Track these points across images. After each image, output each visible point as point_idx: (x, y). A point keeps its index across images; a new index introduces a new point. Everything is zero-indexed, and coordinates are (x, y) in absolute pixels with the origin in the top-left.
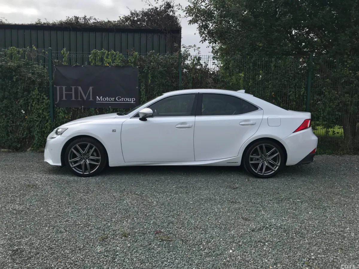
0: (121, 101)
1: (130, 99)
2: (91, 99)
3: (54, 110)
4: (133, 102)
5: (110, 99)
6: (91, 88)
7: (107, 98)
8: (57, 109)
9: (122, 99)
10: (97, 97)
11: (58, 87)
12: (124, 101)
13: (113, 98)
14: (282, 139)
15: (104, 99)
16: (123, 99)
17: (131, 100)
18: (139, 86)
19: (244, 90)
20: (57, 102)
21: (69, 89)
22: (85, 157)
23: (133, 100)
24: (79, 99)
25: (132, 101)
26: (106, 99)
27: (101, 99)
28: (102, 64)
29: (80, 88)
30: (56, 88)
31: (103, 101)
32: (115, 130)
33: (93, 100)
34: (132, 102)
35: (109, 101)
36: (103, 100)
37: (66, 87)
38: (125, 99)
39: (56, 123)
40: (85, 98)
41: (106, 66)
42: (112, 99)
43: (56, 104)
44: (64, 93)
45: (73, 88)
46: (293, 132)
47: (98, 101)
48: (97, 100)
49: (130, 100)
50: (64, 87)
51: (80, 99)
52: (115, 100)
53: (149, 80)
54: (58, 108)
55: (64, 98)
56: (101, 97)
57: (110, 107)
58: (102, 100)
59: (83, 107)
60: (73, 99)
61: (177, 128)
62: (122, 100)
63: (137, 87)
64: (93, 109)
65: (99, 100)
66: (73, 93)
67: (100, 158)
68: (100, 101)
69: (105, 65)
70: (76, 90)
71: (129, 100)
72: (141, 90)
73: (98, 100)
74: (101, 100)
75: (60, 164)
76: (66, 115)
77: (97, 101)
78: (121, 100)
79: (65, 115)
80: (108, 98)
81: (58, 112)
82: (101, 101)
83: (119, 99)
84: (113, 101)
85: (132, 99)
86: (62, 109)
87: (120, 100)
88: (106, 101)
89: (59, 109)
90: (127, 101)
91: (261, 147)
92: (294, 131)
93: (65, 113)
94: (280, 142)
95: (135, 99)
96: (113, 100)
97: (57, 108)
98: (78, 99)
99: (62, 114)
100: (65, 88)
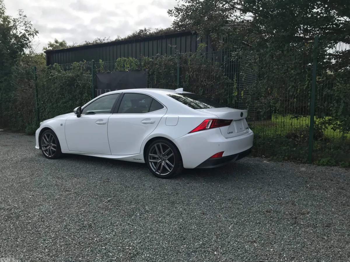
11: (98, 90)
14: (174, 139)
19: (183, 88)
22: (50, 144)
32: (62, 124)
41: (126, 71)
46: (188, 132)
53: (155, 81)
91: (158, 146)
92: (190, 131)
94: (173, 142)
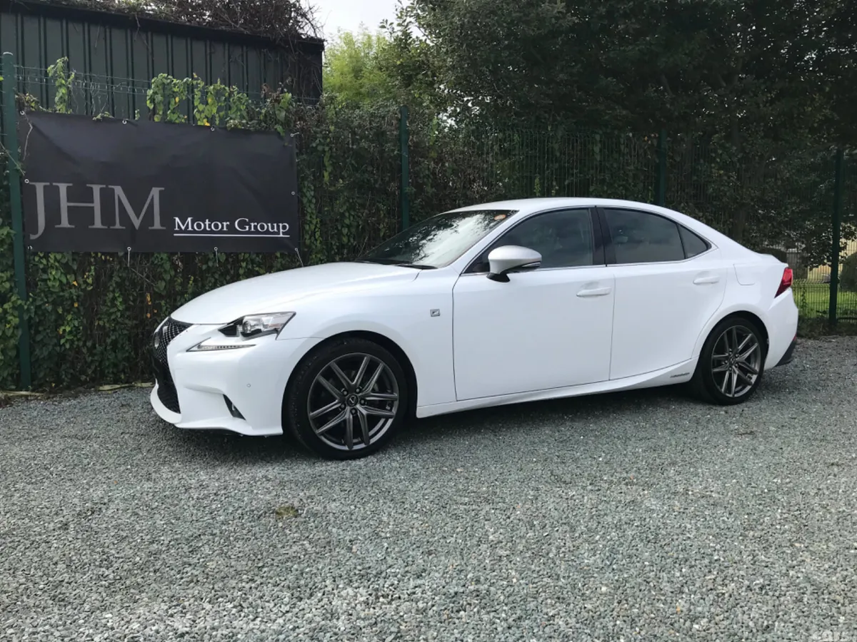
0: (249, 232)
1: (275, 225)
2: (157, 225)
3: (27, 262)
4: (284, 233)
5: (216, 226)
6: (155, 192)
7: (207, 222)
8: (37, 259)
9: (252, 224)
10: (177, 219)
11: (40, 188)
12: (257, 232)
13: (225, 224)
14: (764, 312)
15: (199, 226)
16: (255, 227)
17: (278, 227)
18: (300, 190)
20: (37, 236)
21: (80, 193)
22: (353, 399)
23: (284, 227)
24: (118, 226)
25: (281, 230)
26: (205, 225)
27: (187, 227)
28: (188, 119)
29: (118, 191)
30: (34, 188)
31: (194, 232)
32: (438, 310)
33: (164, 228)
34: (281, 235)
35: (212, 232)
36: (195, 228)
37: (71, 185)
38: (262, 227)
39: (39, 303)
40: (137, 223)
41: (201, 126)
42: (223, 225)
43: (33, 243)
44: (64, 204)
45: (96, 189)
46: (775, 295)
47: (181, 231)
48: (177, 229)
49: (275, 230)
50: (63, 188)
51: (121, 225)
52: (231, 229)
53: (326, 174)
54: (42, 255)
55: (65, 223)
56: (189, 219)
57: (216, 249)
58: (193, 227)
59: (129, 249)
60: (98, 224)
61: (581, 299)
62: (253, 229)
63: (293, 193)
64: (165, 256)
65: (183, 228)
66: (97, 205)
67: (396, 395)
68: (186, 231)
69: (199, 123)
70: (107, 197)
71: (273, 228)
72: (305, 200)
73: (179, 227)
74: (190, 229)
75: (278, 430)
76: (71, 278)
77: (177, 232)
78: (250, 228)
79: (68, 277)
80: (211, 221)
81: (41, 266)
82: (190, 232)
83: (242, 225)
84: (225, 233)
85: (281, 225)
86: (59, 257)
87: (247, 227)
88: (205, 231)
89: (46, 256)
90: (268, 232)
93: (67, 269)
94: (761, 318)
95: (287, 226)
96: (225, 229)
97: (36, 254)
98: (114, 224)
99: (59, 274)
100: (68, 188)
